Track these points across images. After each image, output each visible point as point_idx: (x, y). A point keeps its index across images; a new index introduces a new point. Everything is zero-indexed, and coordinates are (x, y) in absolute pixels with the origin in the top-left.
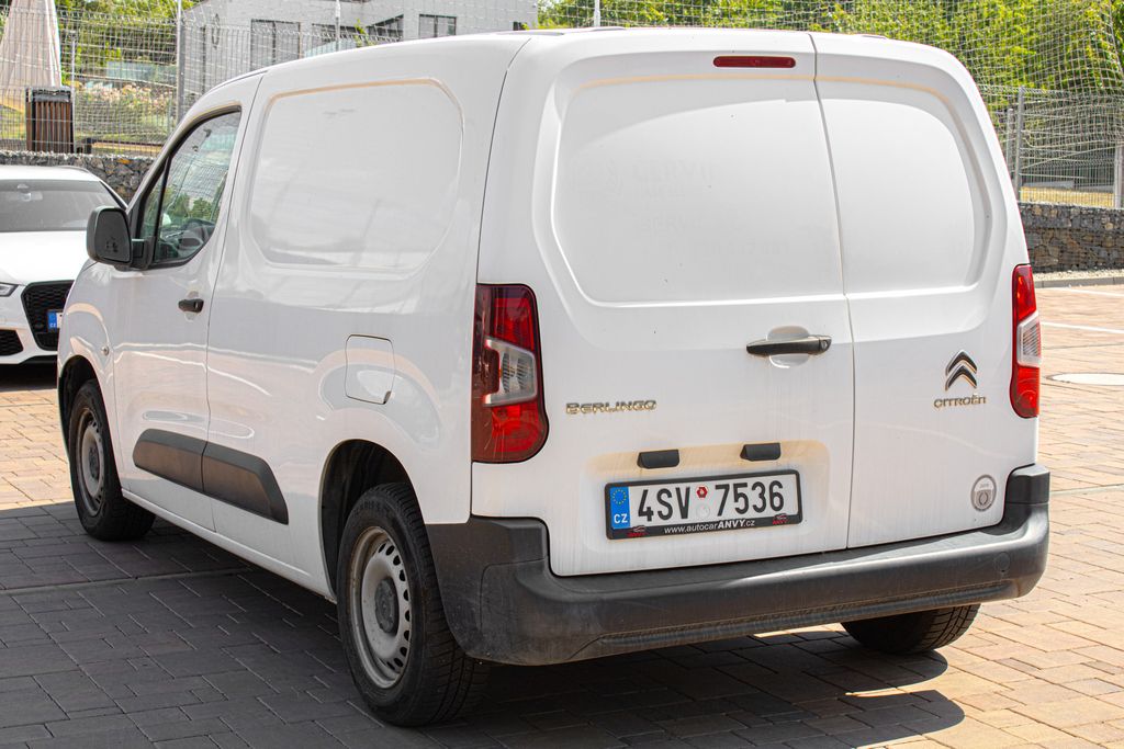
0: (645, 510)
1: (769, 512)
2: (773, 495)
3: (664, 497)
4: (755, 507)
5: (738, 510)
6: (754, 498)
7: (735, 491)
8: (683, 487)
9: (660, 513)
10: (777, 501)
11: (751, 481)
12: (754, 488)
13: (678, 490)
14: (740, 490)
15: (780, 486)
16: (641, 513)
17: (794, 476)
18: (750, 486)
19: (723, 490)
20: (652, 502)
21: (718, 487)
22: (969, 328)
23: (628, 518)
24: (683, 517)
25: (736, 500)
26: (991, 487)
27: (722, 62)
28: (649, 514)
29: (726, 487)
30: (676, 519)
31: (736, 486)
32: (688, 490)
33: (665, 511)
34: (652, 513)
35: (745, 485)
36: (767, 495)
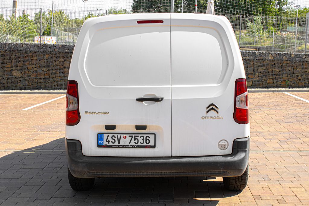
0: (108, 140)
1: (145, 144)
2: (146, 140)
3: (113, 138)
4: (141, 142)
5: (135, 143)
6: (140, 140)
7: (135, 138)
8: (119, 135)
9: (112, 142)
10: (148, 141)
11: (140, 135)
12: (141, 137)
13: (118, 136)
14: (136, 138)
15: (149, 137)
16: (107, 141)
17: (154, 135)
18: (139, 136)
19: (131, 137)
20: (110, 139)
21: (129, 136)
22: (215, 97)
23: (103, 142)
24: (118, 143)
25: (135, 140)
26: (227, 143)
27: (140, 22)
28: (109, 142)
29: (132, 137)
30: (116, 143)
31: (135, 136)
32: (120, 136)
33: (113, 141)
34: (110, 142)
35: (138, 136)
36: (145, 140)
